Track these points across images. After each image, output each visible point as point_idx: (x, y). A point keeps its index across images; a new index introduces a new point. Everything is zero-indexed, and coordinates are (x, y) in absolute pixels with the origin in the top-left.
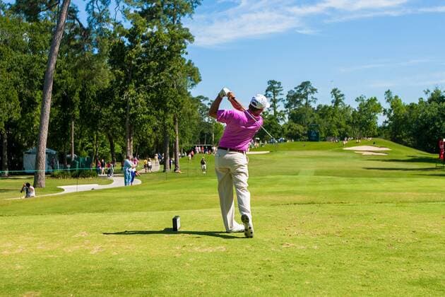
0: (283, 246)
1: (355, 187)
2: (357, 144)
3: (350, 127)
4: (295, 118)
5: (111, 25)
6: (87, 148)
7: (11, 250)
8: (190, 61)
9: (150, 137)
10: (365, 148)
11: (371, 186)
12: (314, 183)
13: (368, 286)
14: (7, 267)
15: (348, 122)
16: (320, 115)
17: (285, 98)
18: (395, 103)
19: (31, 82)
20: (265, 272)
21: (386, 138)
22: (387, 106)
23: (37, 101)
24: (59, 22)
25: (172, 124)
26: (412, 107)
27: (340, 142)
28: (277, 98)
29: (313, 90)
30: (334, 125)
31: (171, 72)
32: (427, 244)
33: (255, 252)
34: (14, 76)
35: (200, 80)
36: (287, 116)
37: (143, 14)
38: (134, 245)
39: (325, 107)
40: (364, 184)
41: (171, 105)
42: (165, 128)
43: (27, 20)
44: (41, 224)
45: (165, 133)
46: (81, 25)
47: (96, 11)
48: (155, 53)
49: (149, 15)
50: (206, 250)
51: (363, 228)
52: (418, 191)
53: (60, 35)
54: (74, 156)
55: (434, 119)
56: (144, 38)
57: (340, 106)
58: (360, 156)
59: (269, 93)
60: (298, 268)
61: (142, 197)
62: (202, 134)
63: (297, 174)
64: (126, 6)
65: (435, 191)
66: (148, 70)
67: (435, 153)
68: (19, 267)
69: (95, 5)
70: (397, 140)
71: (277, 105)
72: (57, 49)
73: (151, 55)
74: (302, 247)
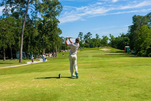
0: (92, 83)
1: (104, 61)
2: (103, 48)
3: (101, 44)
4: (86, 42)
5: (38, 19)
6: (33, 51)
7: (13, 87)
8: (59, 28)
9: (49, 48)
10: (105, 49)
11: (108, 60)
12: (93, 60)
13: (120, 97)
14: (12, 93)
15: (100, 43)
16: (93, 41)
17: (84, 37)
18: (112, 37)
19: (18, 35)
20: (88, 93)
21: (110, 46)
22: (110, 38)
23: (19, 39)
24: (24, 19)
25: (55, 45)
26: (117, 38)
27: (98, 48)
28: (82, 37)
29: (91, 35)
30: (97, 44)
31: (54, 31)
32: (132, 81)
33: (84, 85)
34: (13, 33)
35: (62, 33)
36: (84, 41)
37: (46, 16)
38: (48, 84)
39: (94, 39)
40: (107, 60)
41: (54, 40)
42: (53, 46)
43: (16, 18)
44: (22, 77)
45: (53, 47)
46: (30, 19)
47: (34, 15)
48: (50, 26)
49: (48, 16)
50: (69, 85)
51: (112, 76)
52: (121, 61)
53: (25, 22)
54: (29, 53)
55: (123, 41)
56: (47, 22)
57: (98, 39)
58: (104, 51)
59: (80, 35)
60: (97, 91)
61: (48, 65)
62: (62, 46)
63: (87, 57)
64: (42, 14)
65: (126, 61)
66: (48, 31)
67: (123, 50)
68: (16, 93)
69: (34, 14)
70: (113, 47)
71: (82, 38)
72: (24, 26)
73: (49, 27)
74: (97, 83)
